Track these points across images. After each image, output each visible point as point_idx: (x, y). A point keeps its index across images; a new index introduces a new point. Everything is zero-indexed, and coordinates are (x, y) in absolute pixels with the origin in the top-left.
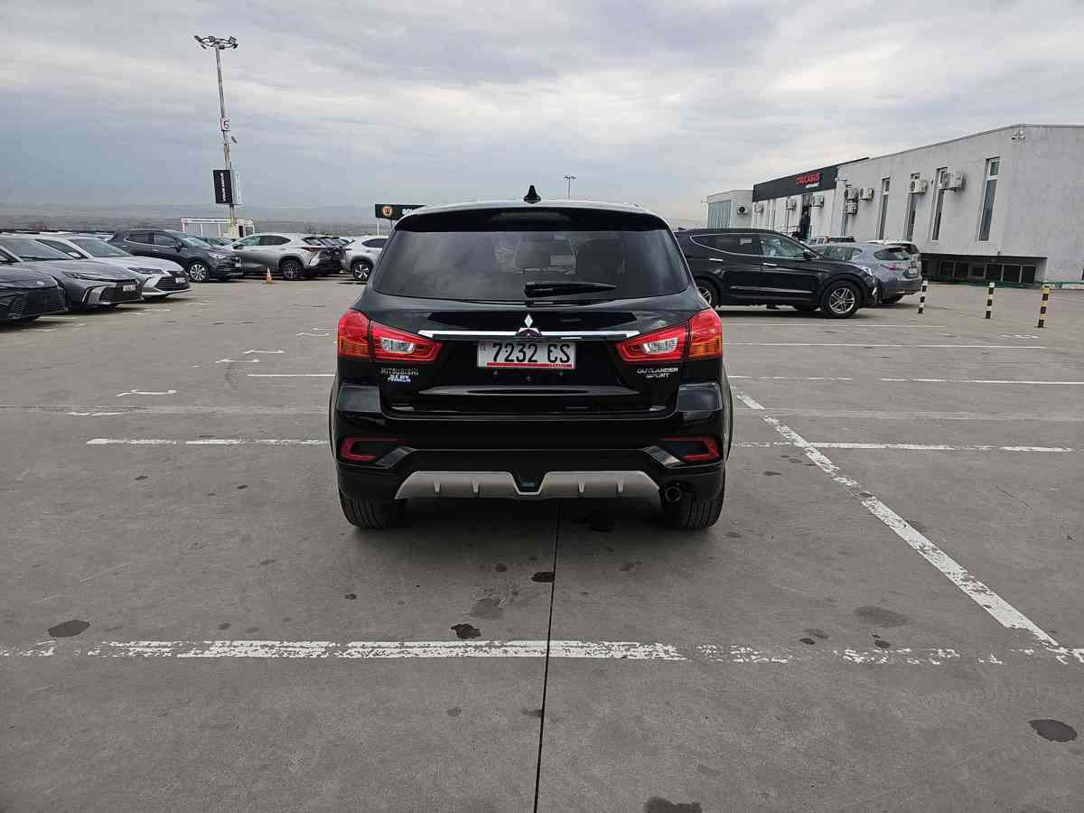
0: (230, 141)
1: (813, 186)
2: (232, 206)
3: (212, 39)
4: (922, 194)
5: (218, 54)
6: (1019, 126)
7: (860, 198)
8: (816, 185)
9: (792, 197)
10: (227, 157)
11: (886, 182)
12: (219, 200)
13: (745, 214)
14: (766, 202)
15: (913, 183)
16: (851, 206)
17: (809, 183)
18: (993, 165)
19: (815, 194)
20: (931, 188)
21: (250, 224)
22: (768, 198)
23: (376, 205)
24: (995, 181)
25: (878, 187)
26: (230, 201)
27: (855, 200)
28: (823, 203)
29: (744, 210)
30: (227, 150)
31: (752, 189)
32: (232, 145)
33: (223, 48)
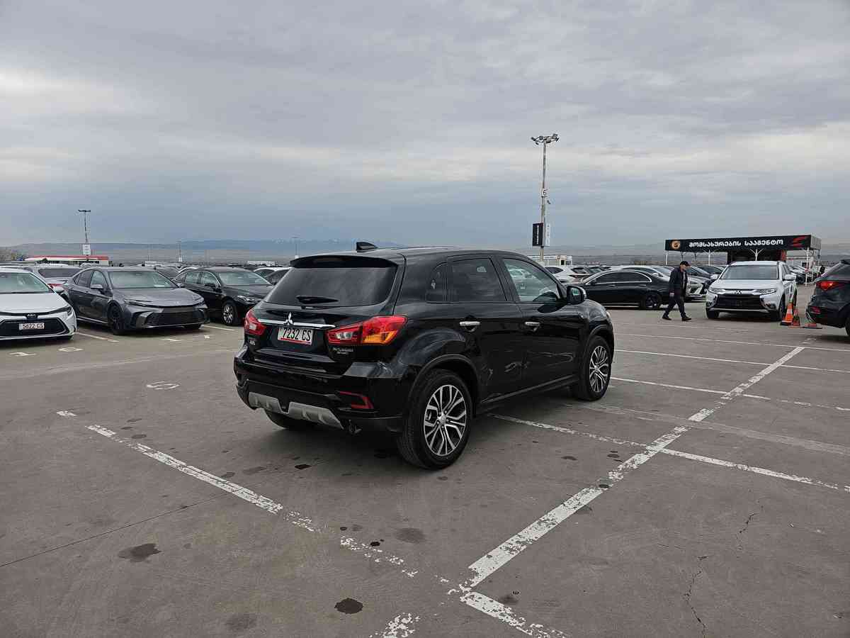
0: (546, 202)
2: (542, 247)
3: (541, 138)
5: (545, 146)
10: (543, 214)
12: (534, 244)
21: (570, 258)
23: (667, 241)
26: (541, 244)
30: (543, 210)
32: (547, 205)
33: (549, 142)
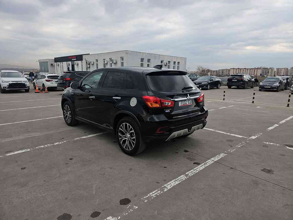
1: (74, 59)
4: (107, 64)
6: (127, 50)
7: (90, 64)
8: (75, 59)
9: (68, 62)
11: (97, 60)
13: (53, 66)
14: (59, 63)
15: (104, 61)
16: (88, 66)
17: (72, 59)
18: (122, 59)
19: (75, 62)
20: (109, 62)
22: (60, 62)
24: (123, 62)
25: (95, 61)
27: (89, 64)
28: (78, 64)
29: (52, 65)
31: (54, 59)
